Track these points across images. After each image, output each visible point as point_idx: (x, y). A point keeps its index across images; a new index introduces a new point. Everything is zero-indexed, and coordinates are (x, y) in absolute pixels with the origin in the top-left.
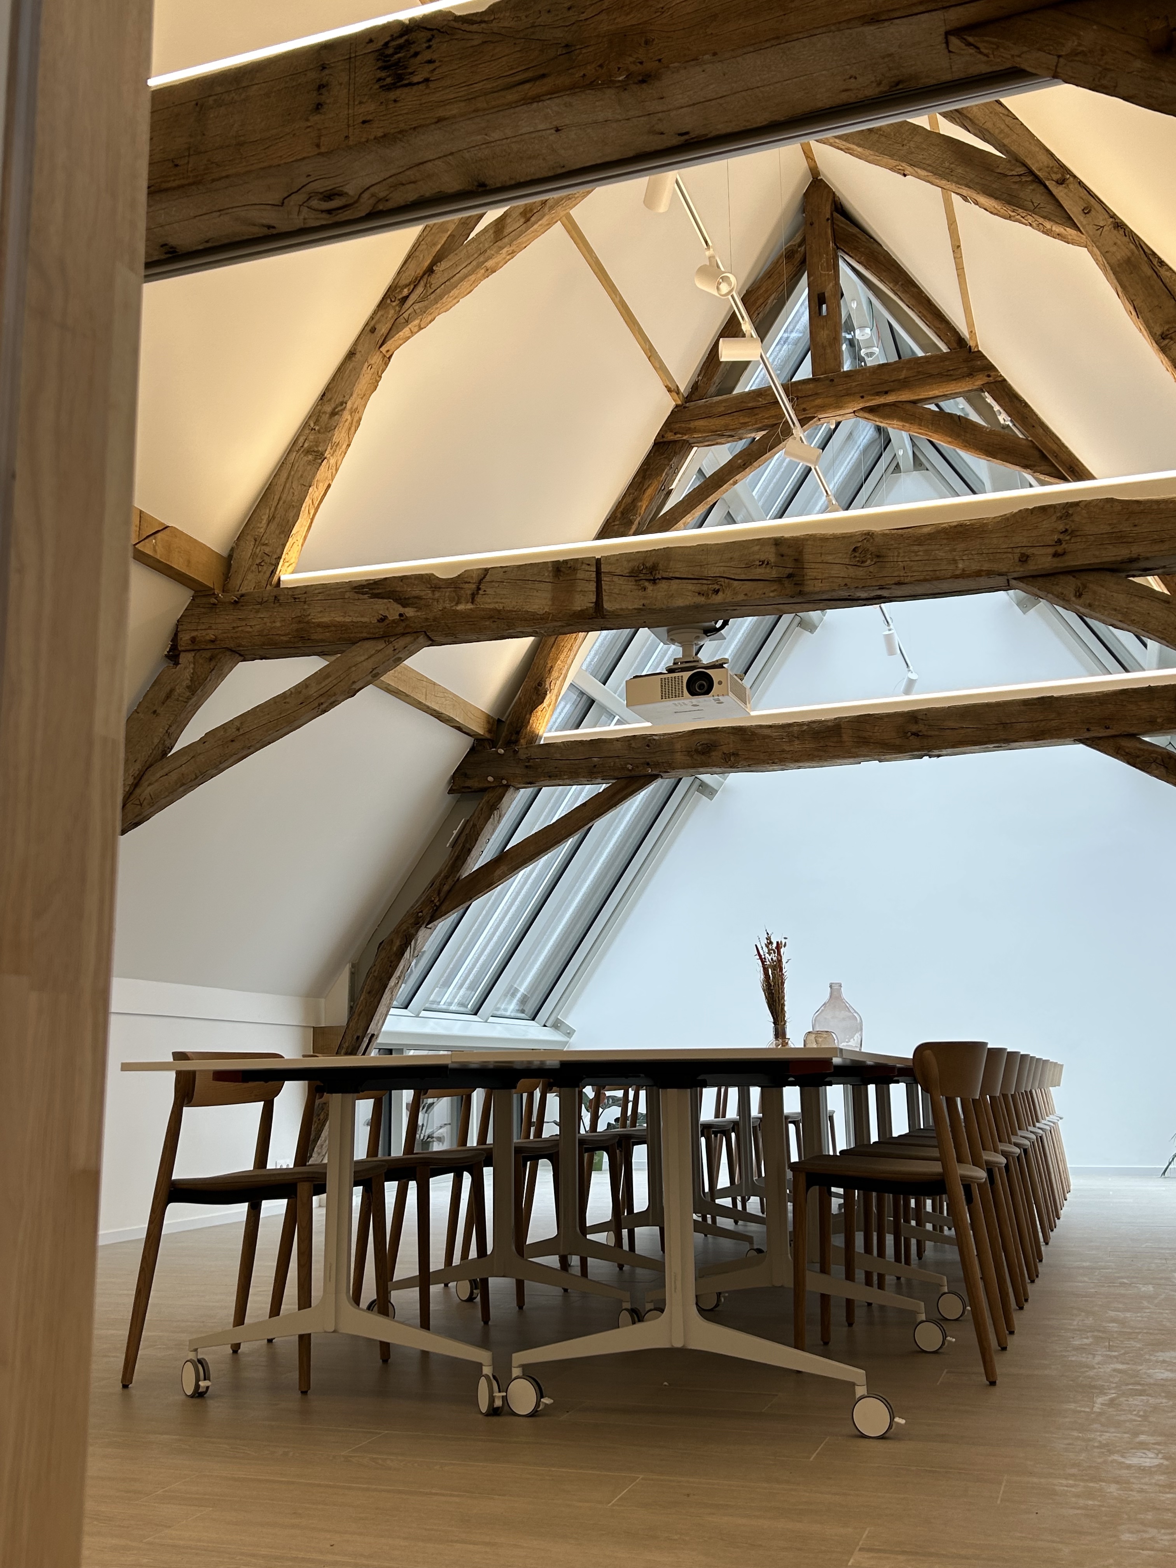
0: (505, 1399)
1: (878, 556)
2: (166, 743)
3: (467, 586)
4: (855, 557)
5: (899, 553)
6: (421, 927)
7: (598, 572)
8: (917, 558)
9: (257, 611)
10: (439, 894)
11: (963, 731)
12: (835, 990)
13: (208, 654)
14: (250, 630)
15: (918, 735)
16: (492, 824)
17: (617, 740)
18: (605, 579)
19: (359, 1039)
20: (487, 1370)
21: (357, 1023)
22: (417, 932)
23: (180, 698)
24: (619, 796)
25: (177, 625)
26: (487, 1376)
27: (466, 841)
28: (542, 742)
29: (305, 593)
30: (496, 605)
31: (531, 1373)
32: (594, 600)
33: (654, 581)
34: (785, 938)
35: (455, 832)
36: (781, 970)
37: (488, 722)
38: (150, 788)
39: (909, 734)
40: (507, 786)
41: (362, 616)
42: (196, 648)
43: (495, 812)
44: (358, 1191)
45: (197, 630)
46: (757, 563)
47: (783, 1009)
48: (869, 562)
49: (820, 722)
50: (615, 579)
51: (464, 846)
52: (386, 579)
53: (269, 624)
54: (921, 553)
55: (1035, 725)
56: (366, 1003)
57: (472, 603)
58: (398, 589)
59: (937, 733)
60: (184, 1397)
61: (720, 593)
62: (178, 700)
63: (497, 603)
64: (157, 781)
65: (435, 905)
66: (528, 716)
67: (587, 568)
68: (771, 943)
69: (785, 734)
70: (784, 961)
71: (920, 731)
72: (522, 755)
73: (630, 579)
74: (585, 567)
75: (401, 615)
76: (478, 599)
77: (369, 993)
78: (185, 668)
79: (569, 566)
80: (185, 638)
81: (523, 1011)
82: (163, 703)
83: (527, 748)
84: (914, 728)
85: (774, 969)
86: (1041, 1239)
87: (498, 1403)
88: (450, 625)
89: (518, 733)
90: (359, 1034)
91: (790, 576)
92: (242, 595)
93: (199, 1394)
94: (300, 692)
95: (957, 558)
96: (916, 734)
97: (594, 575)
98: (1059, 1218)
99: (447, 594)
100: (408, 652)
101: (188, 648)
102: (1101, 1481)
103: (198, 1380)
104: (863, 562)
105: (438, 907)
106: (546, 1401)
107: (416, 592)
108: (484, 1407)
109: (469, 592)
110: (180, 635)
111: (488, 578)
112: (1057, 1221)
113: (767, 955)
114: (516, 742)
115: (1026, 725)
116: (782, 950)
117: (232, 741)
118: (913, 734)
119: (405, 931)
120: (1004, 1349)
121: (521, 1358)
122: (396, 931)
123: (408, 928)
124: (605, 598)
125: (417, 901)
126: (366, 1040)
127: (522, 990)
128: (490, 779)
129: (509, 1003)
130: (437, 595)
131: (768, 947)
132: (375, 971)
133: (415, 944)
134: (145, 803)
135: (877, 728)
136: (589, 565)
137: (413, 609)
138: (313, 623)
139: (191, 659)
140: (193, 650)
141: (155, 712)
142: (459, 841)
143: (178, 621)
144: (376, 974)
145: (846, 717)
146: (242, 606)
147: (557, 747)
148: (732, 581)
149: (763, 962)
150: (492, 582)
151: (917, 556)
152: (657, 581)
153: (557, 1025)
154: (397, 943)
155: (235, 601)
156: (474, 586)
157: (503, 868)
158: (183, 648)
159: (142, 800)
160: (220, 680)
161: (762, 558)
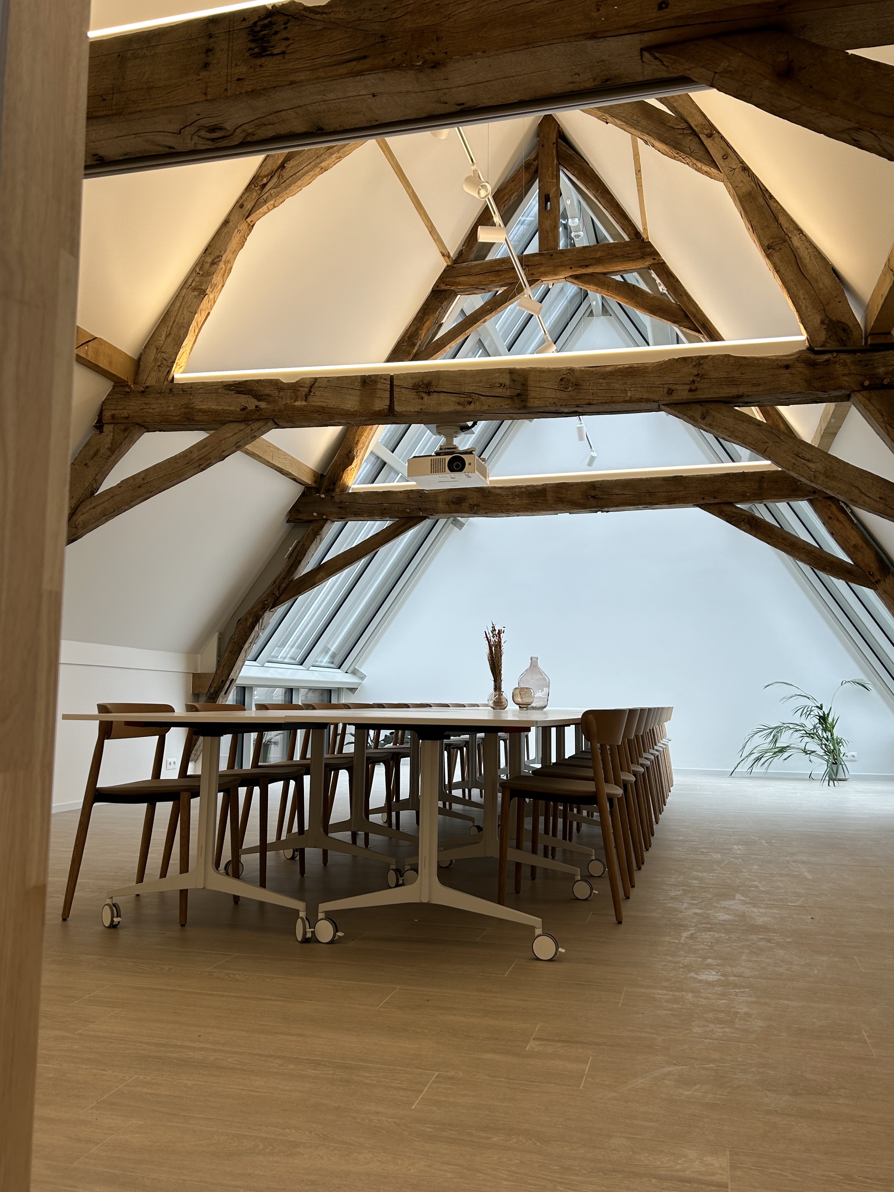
0: (313, 933)
1: (576, 385)
2: (94, 486)
3: (302, 389)
4: (561, 384)
5: (590, 384)
6: (266, 610)
7: (392, 385)
8: (602, 388)
9: (157, 399)
10: (279, 589)
11: (624, 496)
12: (534, 662)
13: (123, 427)
14: (153, 411)
15: (595, 498)
16: (315, 544)
17: (400, 492)
18: (396, 389)
19: (224, 682)
20: (302, 914)
21: (222, 671)
22: (264, 614)
23: (104, 456)
24: (400, 530)
25: (102, 406)
26: (302, 918)
27: (297, 555)
28: (350, 491)
29: (191, 388)
30: (322, 404)
31: (330, 916)
32: (388, 404)
33: (429, 393)
34: (504, 627)
35: (291, 549)
36: (500, 647)
37: (315, 476)
38: (82, 517)
39: (590, 497)
40: (326, 520)
41: (230, 406)
42: (115, 422)
43: (318, 537)
44: (220, 795)
45: (116, 409)
46: (498, 385)
47: (500, 672)
48: (570, 388)
49: (533, 486)
50: (403, 390)
51: (296, 559)
52: (247, 381)
53: (165, 408)
54: (604, 384)
55: (670, 494)
56: (228, 659)
57: (306, 401)
58: (255, 389)
59: (607, 497)
61: (472, 404)
62: (102, 457)
63: (322, 402)
64: (87, 512)
65: (276, 597)
66: (341, 473)
67: (384, 381)
68: (495, 630)
69: (510, 493)
70: (502, 642)
71: (597, 495)
72: (337, 499)
73: (413, 390)
74: (382, 380)
75: (256, 407)
76: (310, 398)
77: (231, 652)
78: (108, 435)
79: (372, 379)
80: (107, 414)
81: (332, 663)
82: (92, 459)
83: (340, 495)
84: (593, 493)
85: (496, 647)
87: (309, 935)
88: (290, 415)
89: (334, 484)
90: (224, 679)
91: (519, 395)
92: (147, 387)
93: (113, 926)
94: (186, 456)
95: (627, 389)
96: (594, 497)
97: (389, 386)
99: (288, 394)
100: (260, 432)
101: (109, 422)
102: (683, 991)
103: (113, 917)
104: (566, 388)
105: (278, 598)
106: (340, 934)
107: (267, 391)
108: (300, 937)
109: (304, 394)
110: (104, 412)
111: (317, 384)
112: (664, 806)
113: (492, 638)
114: (333, 490)
115: (664, 494)
116: (502, 635)
117: (139, 487)
118: (592, 497)
119: (255, 612)
120: (628, 898)
121: (324, 907)
122: (249, 613)
123: (257, 611)
124: (396, 403)
125: (264, 593)
126: (228, 683)
127: (333, 649)
128: (315, 514)
129: (324, 657)
130: (282, 394)
131: (492, 632)
132: (235, 638)
133: (262, 621)
134: (79, 527)
135: (569, 492)
136: (385, 379)
137: (265, 403)
138: (196, 409)
139: (112, 430)
140: (113, 423)
141: (86, 464)
142: (293, 555)
143: (103, 402)
144: (235, 640)
145: (550, 484)
146: (147, 394)
147: (361, 495)
148: (480, 396)
149: (489, 642)
150: (320, 387)
151: (601, 386)
152: (431, 393)
153: (354, 672)
154: (250, 620)
155: (142, 391)
156: (307, 390)
157: (322, 574)
158: (105, 422)
159: (77, 524)
160: (131, 445)
161: (501, 382)
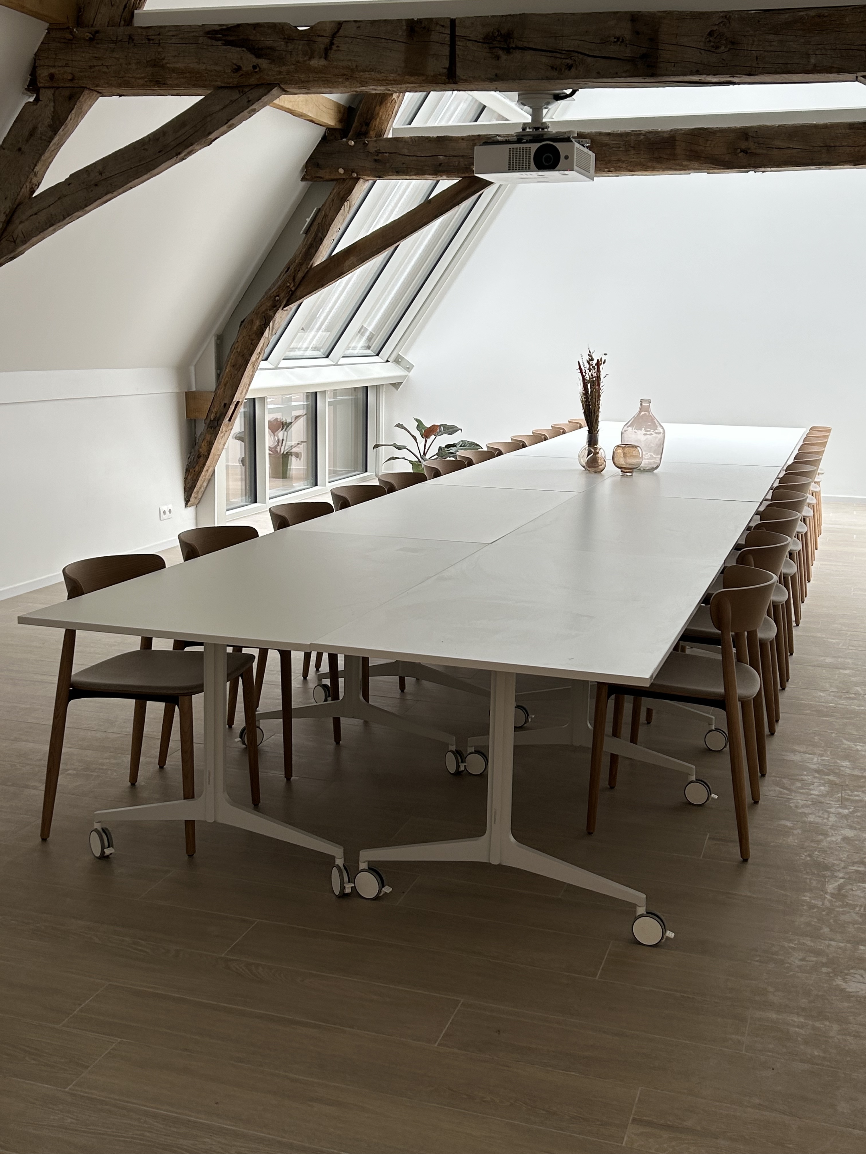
0: (354, 889)
1: (733, 43)
2: (33, 180)
3: (320, 39)
4: (710, 41)
5: (754, 41)
6: (278, 310)
7: (453, 36)
8: (772, 49)
9: (113, 51)
10: (294, 280)
11: (789, 151)
12: (644, 405)
13: (66, 93)
14: (107, 70)
15: (746, 153)
16: (342, 215)
17: (463, 138)
18: (459, 43)
19: (226, 406)
20: (340, 862)
21: (224, 392)
22: (275, 314)
23: (44, 137)
24: (462, 196)
25: (35, 59)
26: (338, 867)
27: (318, 230)
28: (390, 136)
29: (159, 34)
30: (350, 64)
31: (373, 869)
32: (447, 66)
33: (508, 51)
34: (605, 354)
35: (308, 220)
36: (599, 385)
37: (339, 112)
38: (21, 226)
39: (739, 150)
40: (357, 179)
41: (216, 64)
42: (55, 85)
43: (346, 204)
45: (54, 66)
46: (613, 39)
47: (597, 419)
48: (723, 48)
49: (657, 133)
50: (469, 44)
51: (316, 235)
52: (239, 25)
53: (124, 65)
54: (775, 43)
55: (857, 149)
56: (231, 375)
57: (326, 58)
58: (252, 38)
59: (764, 152)
60: (93, 857)
61: (573, 69)
62: (41, 138)
63: (350, 60)
64: (27, 219)
65: (291, 290)
66: (378, 108)
67: (442, 30)
68: (592, 360)
69: (622, 143)
70: (602, 377)
71: (749, 149)
72: (372, 148)
73: (485, 45)
74: (438, 28)
75: (254, 67)
76: (332, 55)
77: (233, 366)
78: (46, 106)
79: (423, 25)
80: (43, 73)
82: (27, 141)
83: (376, 141)
84: (744, 145)
85: (593, 383)
86: (793, 619)
87: (348, 890)
88: (303, 79)
89: (368, 124)
90: (226, 401)
91: (644, 56)
92: (97, 32)
94: (158, 140)
95: (810, 52)
96: (745, 151)
97: (448, 38)
98: (809, 582)
99: (300, 47)
100: (261, 104)
101: (47, 85)
103: (103, 848)
104: (717, 47)
105: (293, 293)
106: (387, 889)
107: (269, 41)
108: (337, 891)
109: (322, 47)
110: (39, 71)
111: (341, 33)
112: (808, 584)
113: (587, 371)
114: (366, 134)
115: (848, 149)
116: (601, 367)
117: (96, 185)
118: (742, 151)
119: (263, 312)
120: (756, 802)
121: (367, 856)
122: (256, 312)
123: (266, 310)
124: (458, 65)
125: (274, 284)
126: (232, 407)
127: (370, 329)
128: (341, 171)
130: (290, 47)
131: (588, 362)
132: (238, 347)
133: (273, 324)
134: (18, 241)
135: (709, 142)
136: (443, 26)
137: (266, 61)
138: (168, 68)
139: (51, 97)
140: (53, 87)
141: (20, 149)
142: (312, 229)
143: (35, 55)
144: (239, 350)
145: (681, 130)
146: (98, 44)
147: (405, 142)
148: (585, 57)
149: (583, 376)
150: (346, 37)
151: (771, 46)
152: (511, 50)
153: (398, 361)
154: (257, 323)
155: (90, 38)
156: (327, 40)
157: (353, 259)
158: (41, 85)
159: (15, 237)
160: (80, 118)
161: (618, 34)
